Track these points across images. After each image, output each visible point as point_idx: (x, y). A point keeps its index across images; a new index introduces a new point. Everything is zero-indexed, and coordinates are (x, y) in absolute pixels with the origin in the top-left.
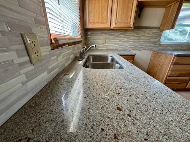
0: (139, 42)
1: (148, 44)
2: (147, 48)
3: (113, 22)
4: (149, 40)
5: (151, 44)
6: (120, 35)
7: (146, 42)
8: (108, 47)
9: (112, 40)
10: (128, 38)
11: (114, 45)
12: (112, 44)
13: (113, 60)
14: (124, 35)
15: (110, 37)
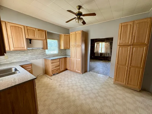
0: (35, 55)
1: (41, 56)
2: (41, 58)
3: (12, 47)
4: (40, 53)
5: (41, 55)
6: (20, 53)
7: (39, 55)
8: (12, 61)
9: (14, 56)
10: (27, 54)
11: (17, 59)
12: (15, 58)
13: (16, 70)
14: (23, 53)
15: (11, 54)
